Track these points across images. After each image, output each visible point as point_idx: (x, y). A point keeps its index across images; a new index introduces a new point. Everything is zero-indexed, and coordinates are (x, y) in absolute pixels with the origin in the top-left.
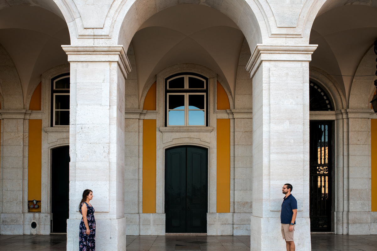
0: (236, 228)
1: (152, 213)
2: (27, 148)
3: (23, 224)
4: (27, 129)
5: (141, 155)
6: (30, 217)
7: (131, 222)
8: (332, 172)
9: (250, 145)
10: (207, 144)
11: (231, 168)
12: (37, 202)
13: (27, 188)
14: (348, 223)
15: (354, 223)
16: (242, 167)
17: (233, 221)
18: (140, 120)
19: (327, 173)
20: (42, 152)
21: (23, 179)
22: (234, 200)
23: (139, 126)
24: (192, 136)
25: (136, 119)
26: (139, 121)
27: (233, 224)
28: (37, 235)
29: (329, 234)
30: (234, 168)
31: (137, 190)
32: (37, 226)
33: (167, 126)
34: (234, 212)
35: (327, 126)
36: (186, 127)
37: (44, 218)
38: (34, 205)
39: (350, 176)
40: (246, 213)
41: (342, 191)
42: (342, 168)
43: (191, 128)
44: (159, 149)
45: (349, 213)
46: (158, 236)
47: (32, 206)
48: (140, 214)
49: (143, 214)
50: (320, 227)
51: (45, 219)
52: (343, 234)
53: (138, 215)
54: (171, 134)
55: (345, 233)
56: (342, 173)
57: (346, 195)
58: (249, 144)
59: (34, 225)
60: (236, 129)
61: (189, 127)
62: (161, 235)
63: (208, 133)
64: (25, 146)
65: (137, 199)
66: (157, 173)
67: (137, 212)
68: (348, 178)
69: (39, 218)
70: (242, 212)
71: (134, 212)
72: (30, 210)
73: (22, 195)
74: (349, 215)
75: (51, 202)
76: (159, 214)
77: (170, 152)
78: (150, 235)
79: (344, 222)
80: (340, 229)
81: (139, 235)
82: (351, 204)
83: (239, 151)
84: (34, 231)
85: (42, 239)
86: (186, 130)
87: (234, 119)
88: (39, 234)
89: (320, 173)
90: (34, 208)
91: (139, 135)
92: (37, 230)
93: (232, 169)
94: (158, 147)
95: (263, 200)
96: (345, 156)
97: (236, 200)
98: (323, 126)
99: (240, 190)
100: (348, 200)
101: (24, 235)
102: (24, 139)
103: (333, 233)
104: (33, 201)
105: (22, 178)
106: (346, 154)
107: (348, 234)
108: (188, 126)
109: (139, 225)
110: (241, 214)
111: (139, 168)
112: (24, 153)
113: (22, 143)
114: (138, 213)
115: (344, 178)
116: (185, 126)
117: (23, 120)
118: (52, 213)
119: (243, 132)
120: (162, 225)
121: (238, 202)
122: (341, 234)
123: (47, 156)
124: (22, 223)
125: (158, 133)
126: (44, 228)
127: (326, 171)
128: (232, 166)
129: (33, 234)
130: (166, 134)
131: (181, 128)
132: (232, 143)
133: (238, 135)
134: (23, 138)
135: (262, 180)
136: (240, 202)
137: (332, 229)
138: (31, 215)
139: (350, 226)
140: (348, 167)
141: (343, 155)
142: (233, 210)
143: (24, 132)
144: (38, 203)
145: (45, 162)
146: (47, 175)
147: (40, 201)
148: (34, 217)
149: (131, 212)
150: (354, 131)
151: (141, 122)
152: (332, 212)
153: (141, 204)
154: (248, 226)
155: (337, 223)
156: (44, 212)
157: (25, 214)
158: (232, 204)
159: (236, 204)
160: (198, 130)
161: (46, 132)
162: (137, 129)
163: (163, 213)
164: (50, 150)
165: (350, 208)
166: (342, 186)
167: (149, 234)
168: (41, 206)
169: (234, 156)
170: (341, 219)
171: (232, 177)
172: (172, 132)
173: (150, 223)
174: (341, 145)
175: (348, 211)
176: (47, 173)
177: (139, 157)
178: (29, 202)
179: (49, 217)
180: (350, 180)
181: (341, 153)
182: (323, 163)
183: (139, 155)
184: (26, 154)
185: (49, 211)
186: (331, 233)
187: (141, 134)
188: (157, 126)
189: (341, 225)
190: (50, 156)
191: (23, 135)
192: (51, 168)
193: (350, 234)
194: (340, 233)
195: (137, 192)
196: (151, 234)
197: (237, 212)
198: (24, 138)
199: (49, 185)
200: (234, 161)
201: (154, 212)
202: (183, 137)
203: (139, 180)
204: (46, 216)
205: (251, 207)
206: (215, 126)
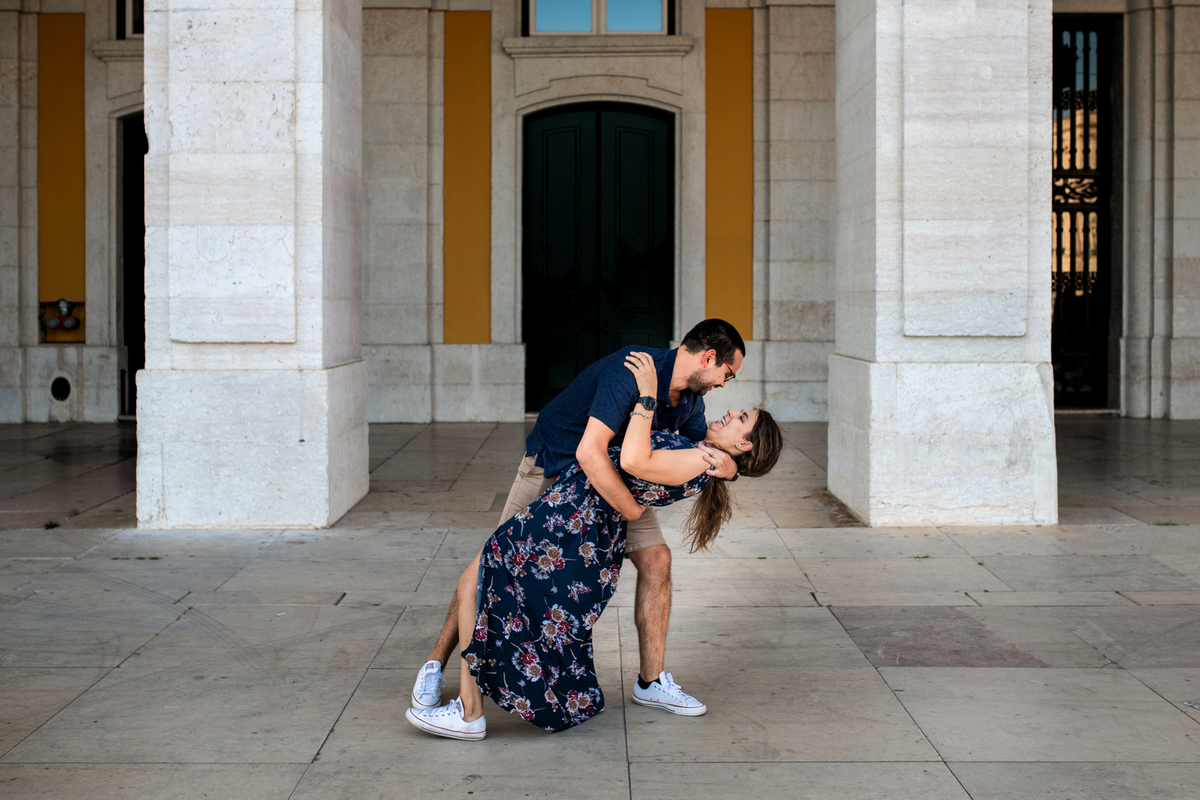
0: (776, 394)
1: (479, 342)
2: (32, 117)
3: (24, 387)
4: (32, 48)
5: (439, 138)
6: (44, 357)
7: (404, 375)
8: (1113, 198)
9: (824, 101)
10: (670, 98)
11: (755, 184)
12: (72, 306)
13: (36, 260)
14: (1168, 379)
15: (1188, 378)
16: (794, 180)
17: (763, 372)
18: (435, 15)
19: (1094, 200)
20: (88, 128)
21: (20, 227)
22: (767, 294)
23: (430, 36)
24: (618, 71)
25: (420, 12)
26: (430, 19)
27: (763, 382)
28: (73, 425)
29: (1101, 415)
30: (768, 181)
31: (425, 262)
32: (74, 390)
33: (532, 32)
34: (767, 340)
35: (1093, 37)
36: (598, 36)
37: (97, 362)
38: (62, 318)
39: (1177, 213)
40: (808, 341)
41: (1147, 265)
42: (1149, 184)
43: (615, 41)
44: (503, 116)
45: (1173, 343)
46: (498, 424)
47: (53, 323)
48: (436, 347)
49: (445, 346)
50: (1069, 389)
51: (101, 368)
52: (1149, 418)
53: (426, 353)
54: (543, 62)
55: (1157, 412)
56: (1149, 204)
57: (1160, 281)
58: (821, 97)
59: (61, 389)
60: (775, 45)
61: (608, 36)
62: (510, 419)
63: (673, 58)
64: (27, 107)
65: (425, 293)
66: (495, 201)
67: (425, 340)
68: (1170, 219)
69: (80, 364)
70: (795, 337)
71: (412, 341)
72: (47, 335)
73: (16, 286)
74: (1173, 350)
75: (122, 308)
76: (501, 345)
77: (538, 127)
78: (470, 423)
79: (1154, 373)
80: (1141, 399)
81: (433, 422)
82: (1178, 309)
83: (785, 122)
84: (62, 411)
85: (90, 439)
86: (596, 49)
87: (767, 7)
88: (80, 420)
89: (1071, 201)
90: (61, 327)
91: (429, 68)
92: (71, 406)
93: (759, 187)
94: (497, 110)
95: (878, 296)
96: (1160, 140)
97: (773, 296)
98: (1080, 37)
99: (789, 261)
100: (1169, 296)
101: (27, 424)
102: (24, 85)
103: (1113, 411)
104: (58, 303)
105: (15, 222)
106: (1161, 132)
107: (1166, 418)
108: (603, 32)
109: (433, 385)
110: (792, 344)
111: (430, 185)
112: (24, 133)
113: (14, 98)
114: (430, 344)
115: (1153, 219)
116: (595, 33)
117: (16, 15)
118: (126, 348)
119: (797, 54)
120: (514, 384)
121: (781, 304)
122: (1143, 414)
123: (106, 144)
124: (18, 382)
125: (498, 63)
126: (98, 397)
127: (1091, 196)
128: (759, 175)
129: (58, 422)
130: (524, 61)
131: (580, 43)
132: (759, 95)
133: (784, 67)
134: (19, 80)
135: (873, 220)
136: (790, 302)
137: (1110, 400)
138: (50, 353)
139: (1174, 387)
140: (1170, 179)
141: (1153, 139)
142: (763, 331)
143: (20, 58)
144: (75, 313)
145: (99, 166)
146: (106, 213)
147: (82, 304)
148: (62, 362)
149: (404, 341)
150: (1193, 53)
151: (439, 21)
152: (1110, 338)
153: (438, 311)
154: (818, 387)
155: (1128, 376)
156: (98, 343)
157: (29, 350)
158: (758, 311)
159: (774, 308)
160: (639, 49)
161: (100, 58)
162: (422, 47)
163: (516, 343)
164: (114, 123)
165: (1174, 324)
166: (1149, 246)
167: (465, 419)
168: (84, 320)
169: (768, 141)
170: (1143, 362)
171: (759, 214)
172: (547, 54)
173: (471, 379)
174: (1145, 104)
175: (1169, 337)
176: (106, 204)
177: (430, 145)
178: (43, 306)
179: (114, 358)
180: (1177, 225)
181: (1147, 131)
182: (1079, 165)
183: (429, 137)
184: (32, 137)
185: (115, 339)
186: (1106, 411)
187: (439, 65)
188: (495, 33)
189: (1144, 383)
190: (114, 144)
191: (19, 68)
192: (122, 187)
193: (1175, 415)
194: (1140, 412)
195: (425, 267)
196: (473, 418)
197: (778, 337)
198: (23, 78)
199: (114, 246)
200: (767, 159)
201: (485, 338)
202: (586, 72)
203: (429, 225)
204: (102, 356)
205: (828, 318)
206: (700, 32)
